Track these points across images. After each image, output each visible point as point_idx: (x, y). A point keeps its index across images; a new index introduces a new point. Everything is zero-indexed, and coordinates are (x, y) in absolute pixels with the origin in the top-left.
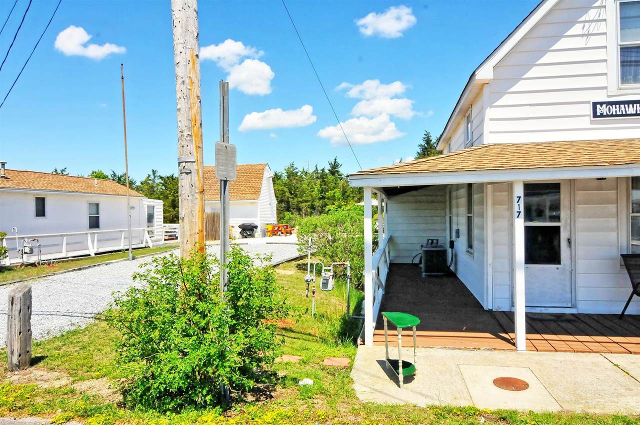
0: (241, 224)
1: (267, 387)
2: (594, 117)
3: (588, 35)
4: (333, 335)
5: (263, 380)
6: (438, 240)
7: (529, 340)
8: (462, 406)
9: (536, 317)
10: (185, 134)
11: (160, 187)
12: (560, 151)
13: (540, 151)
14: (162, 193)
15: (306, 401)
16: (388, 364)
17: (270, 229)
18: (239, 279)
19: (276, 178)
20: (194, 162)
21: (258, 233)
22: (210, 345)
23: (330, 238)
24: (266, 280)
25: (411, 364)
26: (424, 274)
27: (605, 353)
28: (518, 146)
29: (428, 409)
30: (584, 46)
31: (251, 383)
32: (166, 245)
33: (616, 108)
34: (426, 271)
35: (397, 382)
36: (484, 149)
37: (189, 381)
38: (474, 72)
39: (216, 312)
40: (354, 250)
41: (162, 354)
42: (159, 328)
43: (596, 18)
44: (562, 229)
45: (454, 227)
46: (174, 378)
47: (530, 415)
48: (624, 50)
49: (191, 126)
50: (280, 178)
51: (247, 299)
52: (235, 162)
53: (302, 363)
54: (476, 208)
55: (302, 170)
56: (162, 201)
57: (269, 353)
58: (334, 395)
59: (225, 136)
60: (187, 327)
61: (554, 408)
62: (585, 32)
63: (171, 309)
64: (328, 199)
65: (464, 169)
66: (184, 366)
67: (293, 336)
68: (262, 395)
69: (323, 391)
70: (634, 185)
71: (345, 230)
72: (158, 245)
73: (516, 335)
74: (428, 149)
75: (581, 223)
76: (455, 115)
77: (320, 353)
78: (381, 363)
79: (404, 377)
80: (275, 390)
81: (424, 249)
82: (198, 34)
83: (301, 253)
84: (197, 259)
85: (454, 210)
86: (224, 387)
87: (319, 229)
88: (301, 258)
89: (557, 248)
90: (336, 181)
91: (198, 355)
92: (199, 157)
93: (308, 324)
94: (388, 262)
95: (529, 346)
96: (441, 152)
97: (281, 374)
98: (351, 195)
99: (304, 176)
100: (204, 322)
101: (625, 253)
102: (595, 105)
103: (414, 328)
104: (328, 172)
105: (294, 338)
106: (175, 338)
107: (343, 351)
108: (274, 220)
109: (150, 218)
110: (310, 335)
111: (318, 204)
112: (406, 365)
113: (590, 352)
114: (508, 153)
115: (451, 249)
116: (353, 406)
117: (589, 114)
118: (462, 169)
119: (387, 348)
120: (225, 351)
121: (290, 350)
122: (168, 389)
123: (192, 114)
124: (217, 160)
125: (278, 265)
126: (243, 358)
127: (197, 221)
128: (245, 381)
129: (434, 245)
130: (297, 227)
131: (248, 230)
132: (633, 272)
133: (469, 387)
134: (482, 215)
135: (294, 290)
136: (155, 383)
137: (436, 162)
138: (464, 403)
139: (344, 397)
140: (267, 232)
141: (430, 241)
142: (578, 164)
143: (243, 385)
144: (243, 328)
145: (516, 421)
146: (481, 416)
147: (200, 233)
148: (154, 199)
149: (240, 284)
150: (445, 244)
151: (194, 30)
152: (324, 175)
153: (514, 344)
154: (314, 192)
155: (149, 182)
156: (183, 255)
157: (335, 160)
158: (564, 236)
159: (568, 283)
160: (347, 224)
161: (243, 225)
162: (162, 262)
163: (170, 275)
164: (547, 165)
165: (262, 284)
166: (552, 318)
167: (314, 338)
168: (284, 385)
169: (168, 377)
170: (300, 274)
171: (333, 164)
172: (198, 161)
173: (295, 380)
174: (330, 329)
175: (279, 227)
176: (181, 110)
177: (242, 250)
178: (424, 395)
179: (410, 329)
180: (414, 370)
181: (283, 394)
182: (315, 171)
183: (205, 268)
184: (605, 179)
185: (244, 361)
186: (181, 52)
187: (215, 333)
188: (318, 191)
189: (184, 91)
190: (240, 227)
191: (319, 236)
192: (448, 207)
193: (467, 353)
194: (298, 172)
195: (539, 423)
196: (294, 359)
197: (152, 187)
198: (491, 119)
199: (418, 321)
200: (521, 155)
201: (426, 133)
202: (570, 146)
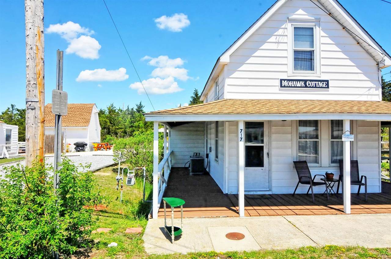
0: (76, 142)
1: (86, 250)
2: (281, 87)
3: (278, 43)
4: (133, 213)
5: (83, 245)
6: (199, 153)
7: (246, 210)
8: (207, 251)
9: (251, 197)
10: (32, 83)
11: (17, 116)
12: (263, 105)
13: (253, 104)
14: (18, 121)
15: (112, 257)
16: (166, 230)
17: (96, 146)
18: (66, 180)
19: (101, 113)
20: (38, 102)
21: (87, 148)
22: (44, 225)
23: (135, 152)
24: (87, 180)
25: (180, 228)
26: (191, 173)
27: (285, 215)
28: (242, 101)
29: (188, 255)
30: (276, 48)
31: (74, 249)
32: (20, 157)
33: (291, 83)
34: (193, 172)
35: (171, 240)
36: (224, 102)
37: (28, 250)
38: (219, 58)
39: (50, 203)
40: (149, 159)
41: (8, 233)
42: (6, 215)
43: (282, 34)
44: (264, 147)
45: (209, 146)
46: (17, 249)
47: (244, 253)
48: (296, 52)
49: (36, 78)
50: (104, 113)
51: (72, 193)
52: (66, 103)
53: (111, 233)
54: (220, 135)
55: (118, 109)
56: (17, 126)
57: (88, 228)
58: (130, 252)
59: (59, 86)
60: (29, 213)
61: (256, 248)
62: (277, 41)
63: (17, 201)
64: (135, 127)
65: (212, 113)
66: (25, 240)
67: (107, 215)
68: (82, 256)
69: (123, 250)
70: (300, 124)
71: (145, 147)
72: (13, 157)
73: (239, 208)
74: (196, 100)
75: (274, 144)
76: (210, 81)
77: (124, 226)
78: (162, 229)
79: (175, 237)
80: (91, 252)
81: (191, 158)
82: (43, 18)
83: (115, 162)
84: (38, 167)
85: (209, 136)
86: (55, 253)
87: (127, 146)
88: (116, 164)
89: (262, 158)
90: (141, 116)
91: (35, 233)
92: (41, 99)
93: (117, 207)
94: (170, 166)
95: (246, 214)
96: (202, 102)
97: (96, 241)
98: (150, 125)
99: (120, 112)
100: (41, 209)
101: (295, 160)
102: (281, 80)
103: (182, 207)
104: (135, 110)
105: (108, 217)
106: (19, 221)
107: (138, 223)
108: (98, 140)
109: (8, 138)
110: (118, 214)
111: (128, 130)
112: (176, 229)
113: (277, 215)
114: (237, 104)
115: (207, 159)
116: (142, 257)
117: (278, 85)
118: (211, 113)
119: (165, 220)
120: (55, 229)
121: (104, 225)
122: (12, 257)
123: (37, 70)
124: (53, 101)
125: (100, 169)
126: (69, 232)
127: (39, 141)
128: (70, 247)
129: (197, 156)
130: (114, 145)
131: (80, 147)
132: (298, 170)
133: (212, 239)
134: (223, 139)
135: (109, 185)
136: (2, 254)
137: (197, 108)
138: (209, 250)
139: (137, 252)
140: (94, 148)
141: (195, 154)
142: (271, 112)
143: (69, 250)
144: (69, 212)
145: (236, 258)
146: (218, 256)
147: (41, 150)
148: (12, 124)
149: (68, 184)
150: (204, 155)
151: (41, 15)
152: (133, 112)
153: (238, 213)
154: (126, 123)
155: (9, 113)
156: (27, 164)
157: (141, 103)
158: (265, 151)
159: (267, 177)
160: (145, 143)
161: (77, 143)
162: (10, 169)
163: (17, 179)
164: (256, 112)
165: (83, 183)
166: (259, 197)
167: (121, 216)
168: (98, 247)
169: (12, 249)
170: (114, 175)
171: (139, 105)
172: (40, 101)
173: (105, 244)
174: (131, 210)
175: (102, 145)
176: (29, 66)
177: (70, 161)
178: (186, 247)
179: (179, 207)
180: (181, 232)
181: (96, 253)
182: (127, 110)
183: (43, 173)
184: (286, 120)
185: (70, 234)
186: (30, 28)
187: (48, 217)
188: (129, 122)
189: (32, 54)
190: (75, 144)
191: (128, 151)
192: (206, 134)
193: (212, 219)
194: (116, 110)
195: (249, 258)
196: (106, 230)
197: (11, 116)
198: (228, 85)
199: (184, 202)
200: (243, 106)
201: (195, 90)
202: (268, 102)
